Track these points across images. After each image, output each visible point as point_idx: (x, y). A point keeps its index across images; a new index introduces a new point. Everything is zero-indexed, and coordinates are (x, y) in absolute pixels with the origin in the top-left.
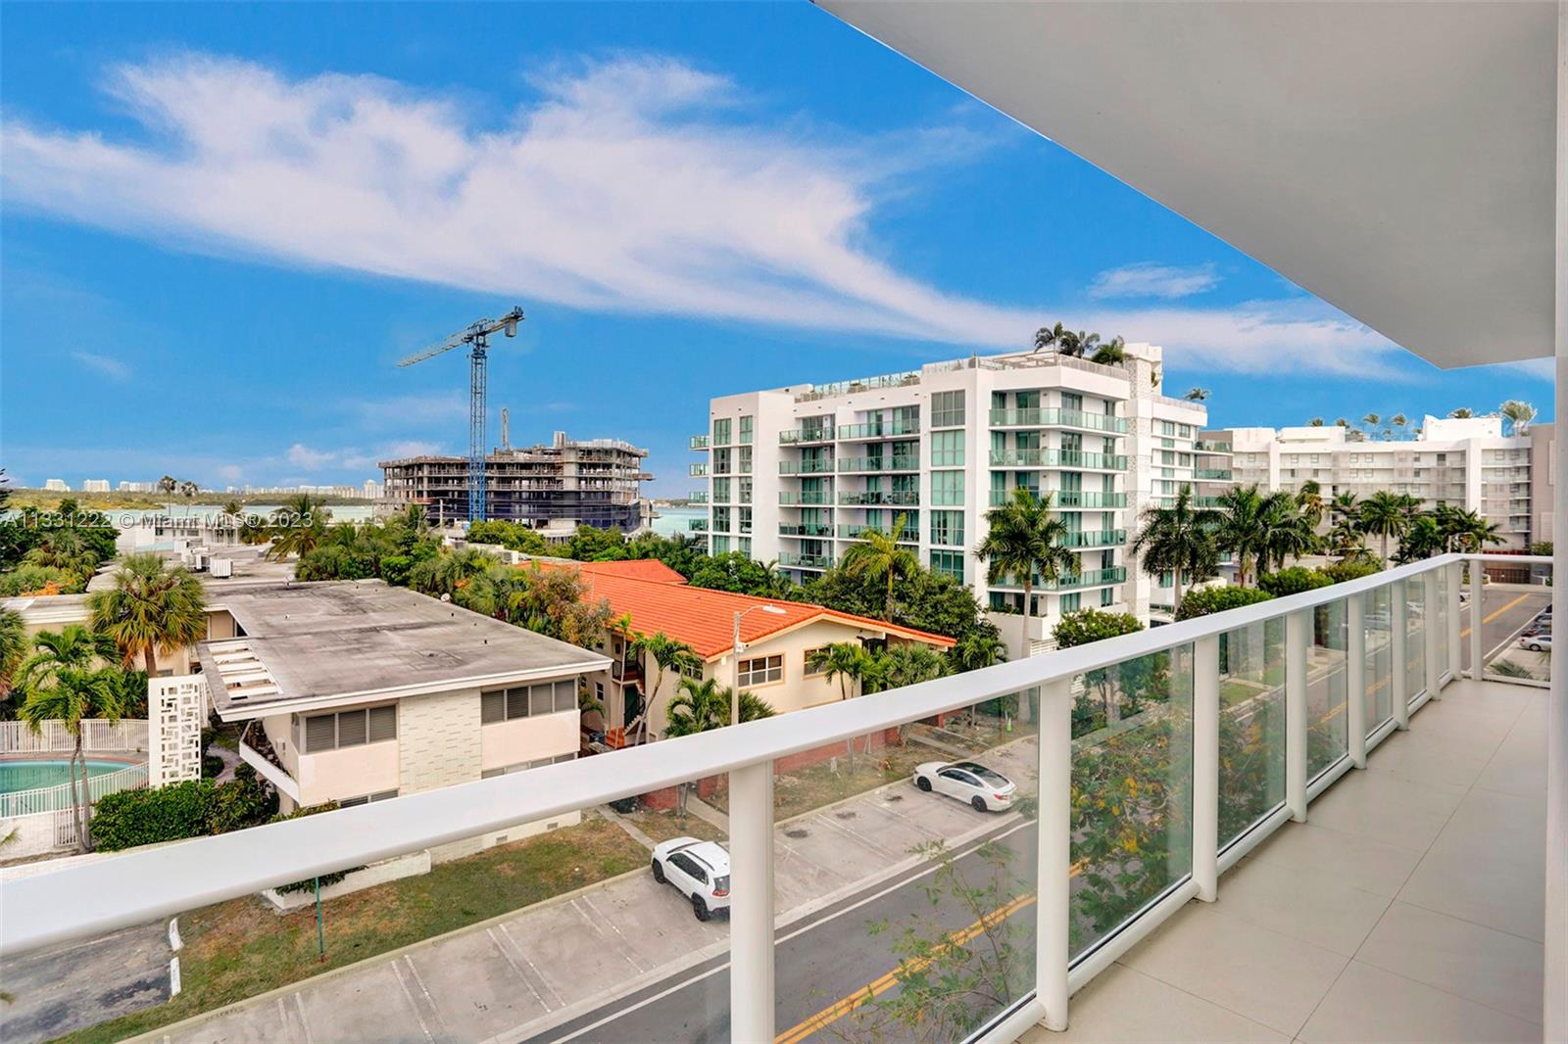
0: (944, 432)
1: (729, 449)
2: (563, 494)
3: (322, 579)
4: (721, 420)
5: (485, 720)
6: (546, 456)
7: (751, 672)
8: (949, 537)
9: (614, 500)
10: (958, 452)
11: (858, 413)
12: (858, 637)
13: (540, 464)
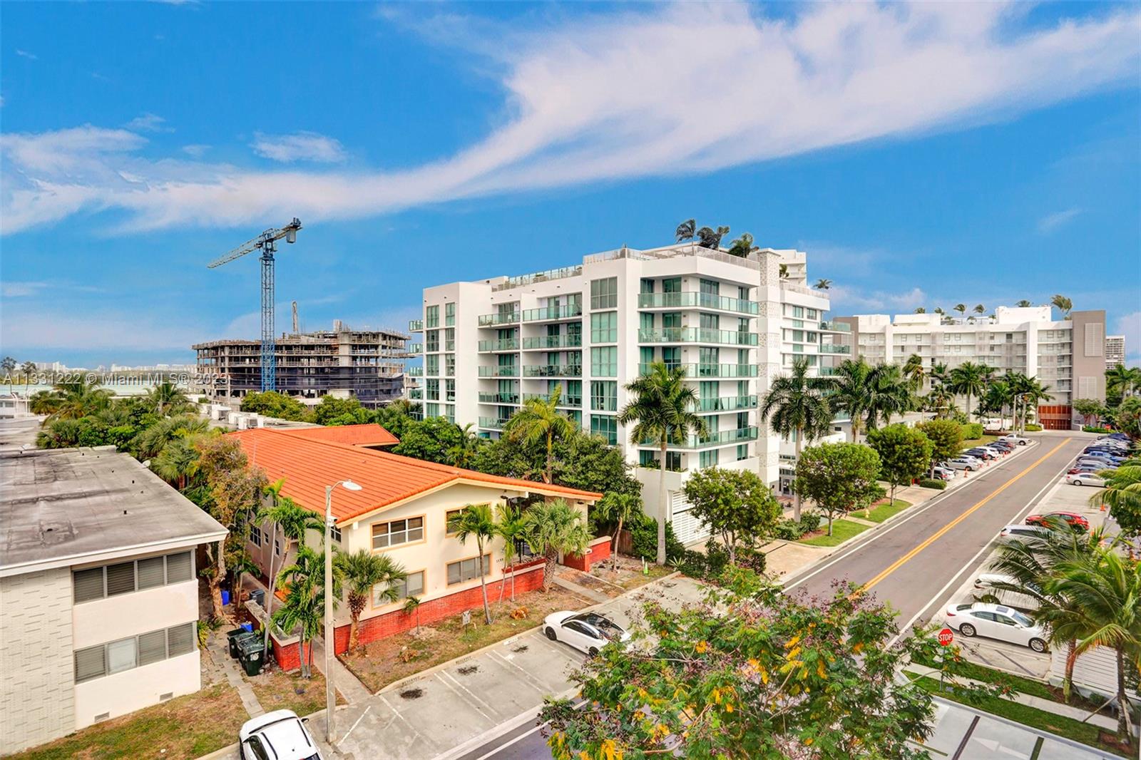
0: (601, 313)
1: (437, 331)
2: (338, 370)
3: (60, 447)
4: (432, 307)
5: (78, 598)
6: (326, 340)
7: (390, 533)
8: (606, 404)
9: (380, 374)
10: (611, 331)
11: (540, 299)
12: (502, 497)
13: (320, 346)
